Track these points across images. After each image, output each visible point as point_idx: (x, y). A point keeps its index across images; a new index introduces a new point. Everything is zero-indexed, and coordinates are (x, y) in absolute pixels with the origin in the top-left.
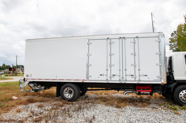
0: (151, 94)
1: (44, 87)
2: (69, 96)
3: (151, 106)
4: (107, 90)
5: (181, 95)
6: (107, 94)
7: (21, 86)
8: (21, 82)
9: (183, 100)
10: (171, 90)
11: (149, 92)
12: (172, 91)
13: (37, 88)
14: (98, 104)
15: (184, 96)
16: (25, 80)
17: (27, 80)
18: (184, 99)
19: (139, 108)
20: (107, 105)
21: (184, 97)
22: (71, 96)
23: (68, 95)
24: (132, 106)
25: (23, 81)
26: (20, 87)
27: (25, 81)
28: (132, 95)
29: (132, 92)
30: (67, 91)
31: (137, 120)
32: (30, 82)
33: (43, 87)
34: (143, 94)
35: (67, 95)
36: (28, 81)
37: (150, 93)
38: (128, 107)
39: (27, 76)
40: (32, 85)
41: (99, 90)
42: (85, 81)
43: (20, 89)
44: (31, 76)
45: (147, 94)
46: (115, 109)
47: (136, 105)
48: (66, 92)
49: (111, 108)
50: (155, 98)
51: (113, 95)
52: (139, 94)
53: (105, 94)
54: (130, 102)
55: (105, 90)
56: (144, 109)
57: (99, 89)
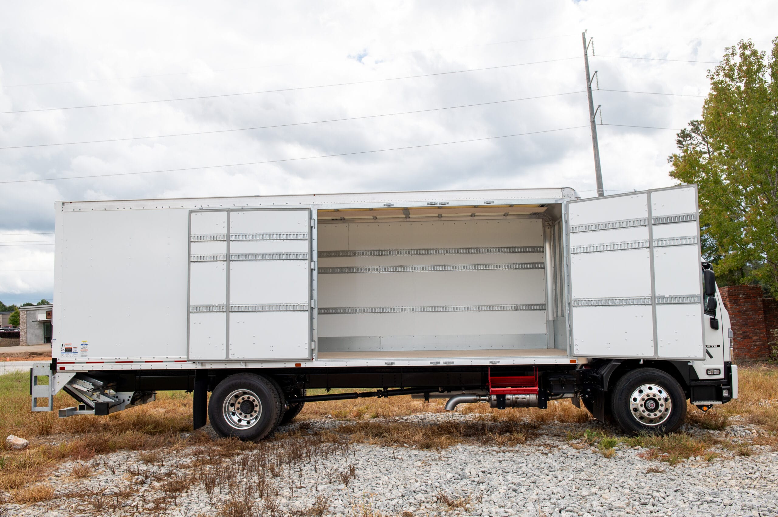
0: (542, 403)
1: (131, 394)
2: (244, 423)
3: (537, 441)
4: (386, 394)
5: (635, 400)
6: (384, 416)
7: (40, 391)
8: (36, 377)
9: (642, 418)
10: (603, 387)
11: (533, 397)
12: (606, 389)
13: (103, 399)
14: (355, 444)
15: (643, 403)
16: (59, 366)
17: (68, 367)
18: (646, 414)
19: (496, 448)
20: (387, 444)
21: (643, 408)
22: (248, 422)
23: (240, 421)
24: (473, 444)
25: (48, 371)
26: (34, 395)
27: (58, 368)
28: (478, 415)
29: (475, 397)
30: (233, 405)
31: (483, 472)
32: (80, 376)
33: (127, 396)
34: (515, 404)
35: (236, 418)
36: (73, 371)
37: (539, 399)
38: (459, 446)
39: (68, 350)
40: (84, 386)
41: (355, 396)
42: (303, 365)
43: (35, 406)
44: (83, 350)
45: (528, 404)
46: (415, 452)
47: (487, 442)
48: (232, 409)
49: (402, 453)
50: (562, 421)
51: (406, 418)
52: (501, 403)
53: (377, 416)
54: (470, 436)
55: (379, 394)
56: (511, 449)
57: (356, 393)
